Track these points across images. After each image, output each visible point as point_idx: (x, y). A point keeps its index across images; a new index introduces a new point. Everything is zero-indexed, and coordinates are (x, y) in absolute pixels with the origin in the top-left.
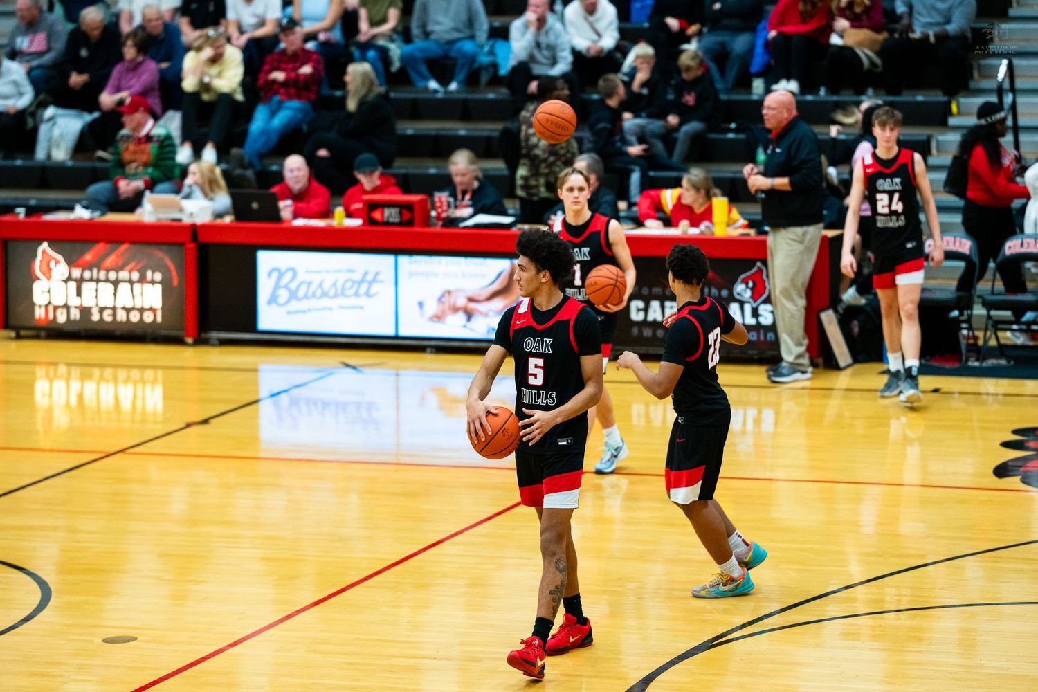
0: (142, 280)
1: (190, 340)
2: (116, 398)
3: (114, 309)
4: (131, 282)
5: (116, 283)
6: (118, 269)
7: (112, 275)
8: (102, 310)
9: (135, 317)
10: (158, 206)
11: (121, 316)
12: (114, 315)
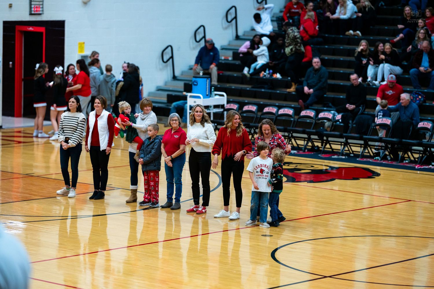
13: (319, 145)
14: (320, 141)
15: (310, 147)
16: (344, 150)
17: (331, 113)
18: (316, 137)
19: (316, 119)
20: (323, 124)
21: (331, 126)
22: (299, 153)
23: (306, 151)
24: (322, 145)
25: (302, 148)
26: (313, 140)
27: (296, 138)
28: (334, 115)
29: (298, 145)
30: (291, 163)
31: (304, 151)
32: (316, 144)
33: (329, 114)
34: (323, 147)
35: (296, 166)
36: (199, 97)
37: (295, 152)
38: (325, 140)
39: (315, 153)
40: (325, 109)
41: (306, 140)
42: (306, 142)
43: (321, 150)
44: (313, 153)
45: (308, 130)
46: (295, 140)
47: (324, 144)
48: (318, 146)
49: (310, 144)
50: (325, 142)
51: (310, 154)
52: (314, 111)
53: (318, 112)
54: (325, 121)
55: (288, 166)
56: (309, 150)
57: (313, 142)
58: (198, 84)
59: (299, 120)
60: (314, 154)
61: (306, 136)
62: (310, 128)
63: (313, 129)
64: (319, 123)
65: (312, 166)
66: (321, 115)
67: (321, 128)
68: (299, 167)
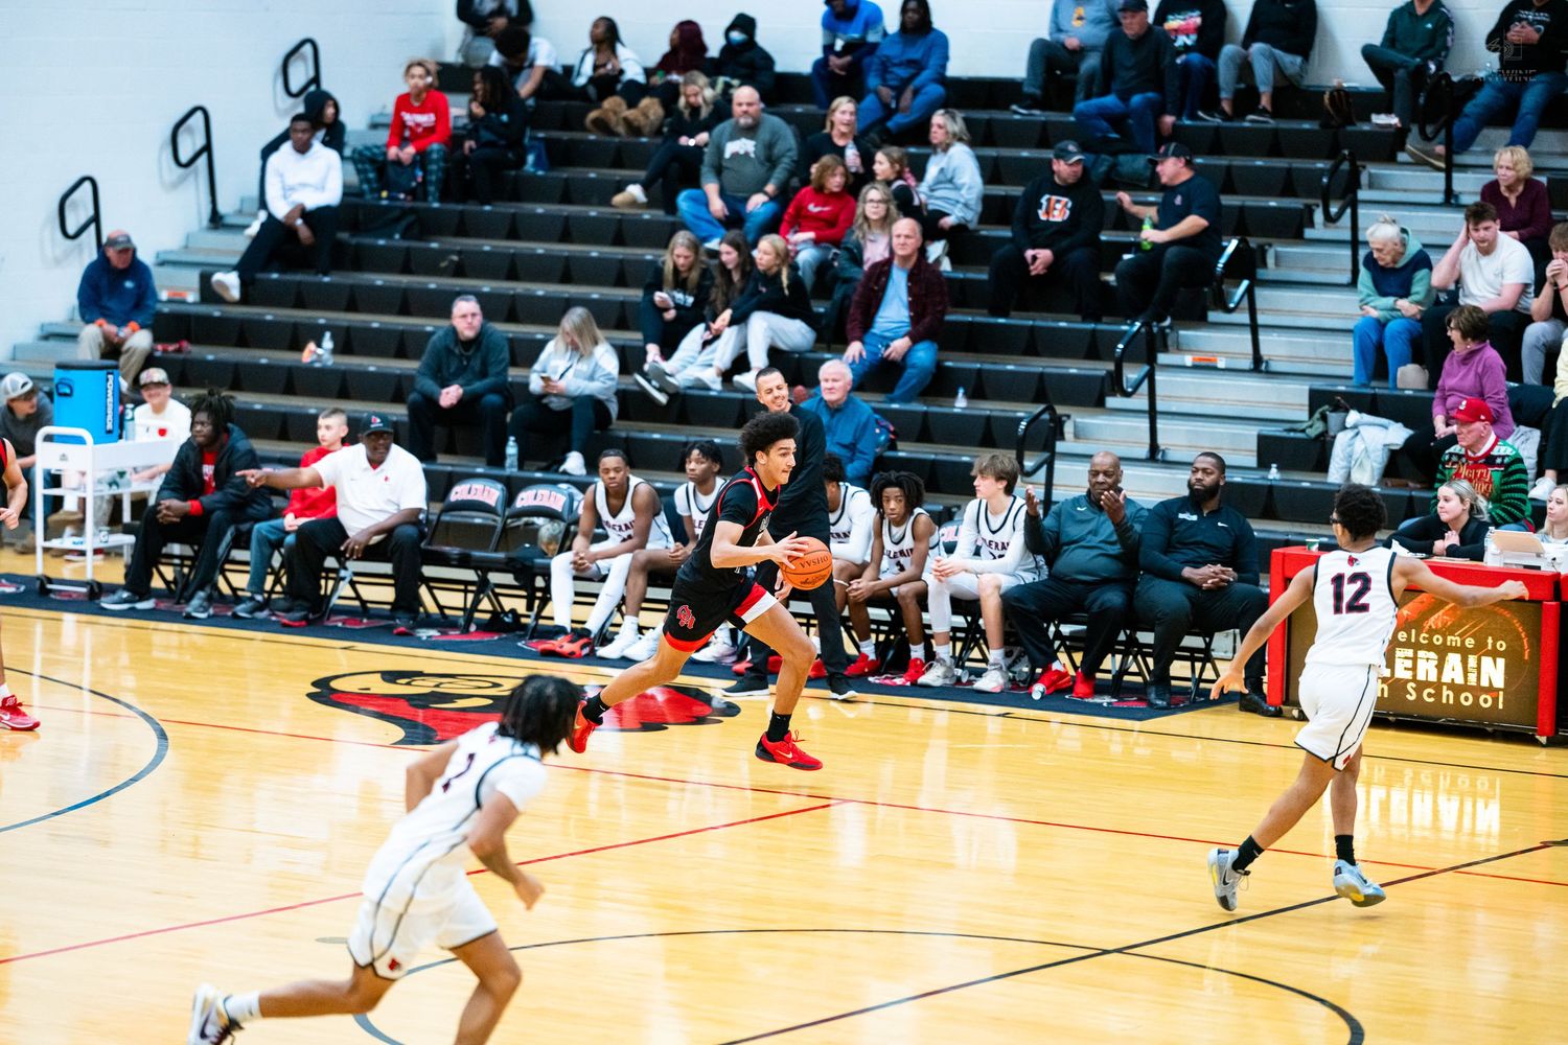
0: (1480, 650)
1: (1543, 739)
2: (1436, 812)
3: (1438, 685)
4: (1464, 652)
5: (1442, 652)
6: (1446, 631)
7: (1438, 640)
8: (1421, 686)
9: (1467, 699)
10: (1504, 548)
11: (1447, 695)
12: (1438, 695)
13: (520, 605)
14: (524, 593)
15: (487, 616)
16: (608, 624)
17: (560, 491)
18: (508, 579)
19: (507, 513)
20: (532, 533)
21: (561, 536)
22: (444, 638)
23: (473, 628)
24: (530, 607)
25: (459, 617)
26: (498, 590)
27: (432, 584)
28: (571, 498)
29: (441, 608)
30: (420, 674)
31: (466, 630)
32: (508, 604)
33: (553, 493)
34: (533, 614)
35: (437, 686)
36: (80, 440)
37: (434, 633)
38: (540, 589)
39: (504, 636)
40: (539, 475)
41: (471, 591)
42: (470, 597)
43: (525, 626)
44: (496, 638)
45: (477, 554)
46: (430, 589)
47: (537, 602)
48: (513, 611)
49: (485, 604)
50: (539, 594)
51: (486, 638)
52: (500, 486)
53: (512, 488)
54: (539, 521)
55: (408, 684)
56: (484, 627)
57: (497, 595)
58: (75, 394)
59: (446, 518)
60: (499, 639)
61: (470, 575)
62: (485, 548)
63: (496, 551)
64: (518, 526)
65: (496, 685)
66: (525, 499)
67: (527, 545)
68: (448, 687)
